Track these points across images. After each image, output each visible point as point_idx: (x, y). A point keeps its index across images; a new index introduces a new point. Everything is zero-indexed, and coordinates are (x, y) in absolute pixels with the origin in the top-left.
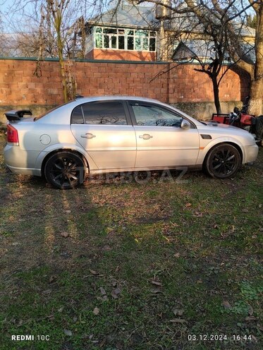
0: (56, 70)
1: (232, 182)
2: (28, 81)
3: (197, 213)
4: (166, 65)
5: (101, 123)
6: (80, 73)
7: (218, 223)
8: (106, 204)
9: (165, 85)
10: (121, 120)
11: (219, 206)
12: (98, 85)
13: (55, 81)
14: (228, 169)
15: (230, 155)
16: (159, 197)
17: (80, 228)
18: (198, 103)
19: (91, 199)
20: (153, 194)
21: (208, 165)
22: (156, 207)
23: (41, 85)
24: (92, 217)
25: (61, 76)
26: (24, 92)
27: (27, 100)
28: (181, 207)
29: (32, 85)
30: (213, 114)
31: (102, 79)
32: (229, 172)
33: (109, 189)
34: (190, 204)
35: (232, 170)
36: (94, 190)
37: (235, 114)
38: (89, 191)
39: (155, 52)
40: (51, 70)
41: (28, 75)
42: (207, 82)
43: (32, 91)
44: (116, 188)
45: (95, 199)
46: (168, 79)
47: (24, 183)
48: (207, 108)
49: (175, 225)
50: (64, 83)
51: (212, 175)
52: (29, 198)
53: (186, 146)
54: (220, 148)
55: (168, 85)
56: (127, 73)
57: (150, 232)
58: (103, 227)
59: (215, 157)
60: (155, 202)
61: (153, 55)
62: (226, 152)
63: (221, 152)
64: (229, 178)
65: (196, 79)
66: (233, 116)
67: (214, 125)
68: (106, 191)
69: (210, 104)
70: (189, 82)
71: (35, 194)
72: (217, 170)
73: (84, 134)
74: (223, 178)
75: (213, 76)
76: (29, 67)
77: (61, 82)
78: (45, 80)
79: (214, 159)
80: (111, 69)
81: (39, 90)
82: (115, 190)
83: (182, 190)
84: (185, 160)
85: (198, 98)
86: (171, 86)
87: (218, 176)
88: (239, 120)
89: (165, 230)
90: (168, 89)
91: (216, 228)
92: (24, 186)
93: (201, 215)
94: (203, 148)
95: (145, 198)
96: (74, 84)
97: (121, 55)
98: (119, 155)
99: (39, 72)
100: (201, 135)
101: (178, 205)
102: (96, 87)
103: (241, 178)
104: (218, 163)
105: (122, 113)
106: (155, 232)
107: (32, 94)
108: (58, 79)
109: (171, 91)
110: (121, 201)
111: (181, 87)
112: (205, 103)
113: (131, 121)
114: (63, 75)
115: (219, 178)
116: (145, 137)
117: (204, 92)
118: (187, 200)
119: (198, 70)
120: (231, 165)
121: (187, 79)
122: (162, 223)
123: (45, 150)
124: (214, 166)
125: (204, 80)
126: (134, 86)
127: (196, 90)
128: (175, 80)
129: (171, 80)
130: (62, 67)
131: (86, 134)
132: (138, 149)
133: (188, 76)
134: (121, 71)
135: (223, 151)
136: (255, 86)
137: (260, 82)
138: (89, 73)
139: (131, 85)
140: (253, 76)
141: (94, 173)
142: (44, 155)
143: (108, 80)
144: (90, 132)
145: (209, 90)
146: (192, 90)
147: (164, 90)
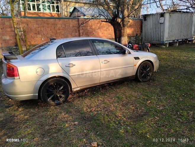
0: (8, 24)
3: (158, 107)
4: (77, 20)
7: (177, 111)
8: (97, 111)
9: (77, 31)
14: (147, 76)
15: (148, 68)
19: (82, 109)
21: (138, 75)
31: (39, 28)
32: (149, 77)
33: (87, 99)
37: (130, 44)
39: (60, 13)
40: (4, 24)
46: (79, 27)
49: (156, 118)
50: (16, 32)
51: (141, 80)
53: (127, 65)
54: (144, 64)
55: (79, 31)
56: (55, 24)
60: (126, 104)
61: (58, 15)
62: (146, 66)
64: (149, 80)
65: (94, 27)
70: (90, 29)
72: (143, 77)
73: (67, 64)
74: (146, 81)
84: (126, 74)
86: (81, 31)
87: (144, 80)
93: (162, 108)
94: (135, 65)
96: (24, 32)
97: (39, 14)
100: (134, 57)
102: (36, 34)
103: (154, 80)
104: (143, 73)
108: (9, 29)
109: (81, 34)
111: (86, 32)
113: (96, 53)
114: (16, 26)
116: (105, 62)
117: (98, 34)
119: (104, 21)
120: (149, 73)
121: (89, 27)
123: (41, 79)
124: (141, 75)
125: (98, 28)
126: (60, 32)
127: (94, 33)
128: (83, 28)
129: (81, 28)
130: (14, 21)
131: (69, 64)
132: (101, 70)
133: (89, 25)
134: (51, 23)
135: (145, 66)
136: (124, 30)
137: (126, 27)
138: (30, 25)
139: (58, 31)
140: (122, 26)
141: (75, 90)
142: (40, 83)
143: (43, 29)
144: (71, 62)
145: (100, 33)
146: (92, 33)
147: (77, 34)
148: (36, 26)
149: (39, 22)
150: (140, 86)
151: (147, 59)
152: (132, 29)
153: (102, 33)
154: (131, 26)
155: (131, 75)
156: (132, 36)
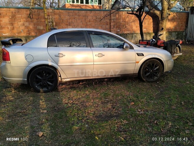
0: (42, 14)
1: (158, 84)
2: (25, 21)
3: (139, 110)
5: (70, 46)
6: (57, 17)
7: (157, 119)
8: (73, 104)
9: (108, 24)
10: (83, 44)
11: (154, 103)
12: (68, 23)
13: (41, 21)
14: (154, 76)
15: (156, 67)
16: (111, 97)
17: (52, 127)
18: (128, 34)
19: (62, 100)
20: (106, 95)
21: (141, 73)
22: (109, 106)
23: (32, 24)
24: (63, 116)
25: (45, 18)
26: (22, 28)
27: (24, 33)
28: (127, 106)
29: (27, 24)
30: (140, 40)
31: (71, 20)
32: (156, 78)
33: (75, 91)
34: (133, 103)
35: (157, 77)
36: (64, 92)
37: (154, 40)
38: (61, 93)
39: (101, 5)
40: (39, 15)
41: (25, 18)
42: (134, 21)
43: (27, 27)
44: (80, 91)
45: (65, 101)
46: (110, 20)
47: (15, 89)
48: (134, 37)
49: (125, 122)
50: (46, 22)
51: (145, 80)
52: (18, 101)
54: (149, 62)
55: (110, 23)
56: (86, 16)
57: (107, 129)
58: (71, 125)
59: (146, 68)
60: (108, 102)
61: (100, 7)
62: (153, 65)
63: (150, 64)
64: (156, 81)
65: (127, 20)
66: (153, 41)
67: (144, 47)
68: (73, 93)
69: (135, 35)
70: (123, 21)
71: (22, 97)
72: (148, 77)
73: (57, 54)
74: (152, 82)
75: (139, 17)
76: (25, 13)
77: (45, 22)
78: (35, 21)
79: (145, 69)
80: (76, 14)
81: (31, 27)
82: (79, 92)
83: (126, 92)
84: (126, 70)
85: (128, 31)
86: (112, 24)
87: (148, 80)
88: (156, 43)
89: (118, 127)
90: (110, 26)
91: (156, 124)
92: (15, 91)
93: (142, 112)
94: (138, 62)
95: (101, 99)
96: (53, 23)
97: (82, 7)
98: (82, 68)
99: (31, 16)
100: (137, 53)
101: (125, 104)
102: (67, 25)
103: (163, 82)
104: (148, 72)
105: (83, 39)
106: (111, 129)
107: (27, 30)
108: (43, 20)
109: (112, 27)
110: (84, 102)
111: (118, 25)
112: (132, 34)
113: (90, 45)
114: (46, 17)
115: (149, 82)
116: (100, 55)
117: (132, 27)
118: (130, 100)
119: (130, 13)
120: (156, 73)
121: (121, 20)
122: (115, 120)
123: (29, 66)
124: (146, 74)
125: (132, 21)
126: (90, 24)
127: (127, 26)
128: (115, 20)
129: (112, 20)
130: (45, 12)
131: (59, 54)
132: (94, 64)
133: (122, 18)
134: (82, 15)
135: (151, 64)
136: (162, 23)
137: (165, 21)
138: (62, 16)
139: (88, 23)
140: (160, 18)
141: (64, 81)
142: (28, 69)
143: (74, 21)
144: (61, 52)
145: (134, 26)
146: (125, 26)
147: (108, 26)
148: (67, 17)
149: (71, 14)
150: (140, 86)
151: (155, 56)
152: (175, 24)
153: (136, 27)
154: (173, 20)
155: (133, 73)
156: (174, 31)
